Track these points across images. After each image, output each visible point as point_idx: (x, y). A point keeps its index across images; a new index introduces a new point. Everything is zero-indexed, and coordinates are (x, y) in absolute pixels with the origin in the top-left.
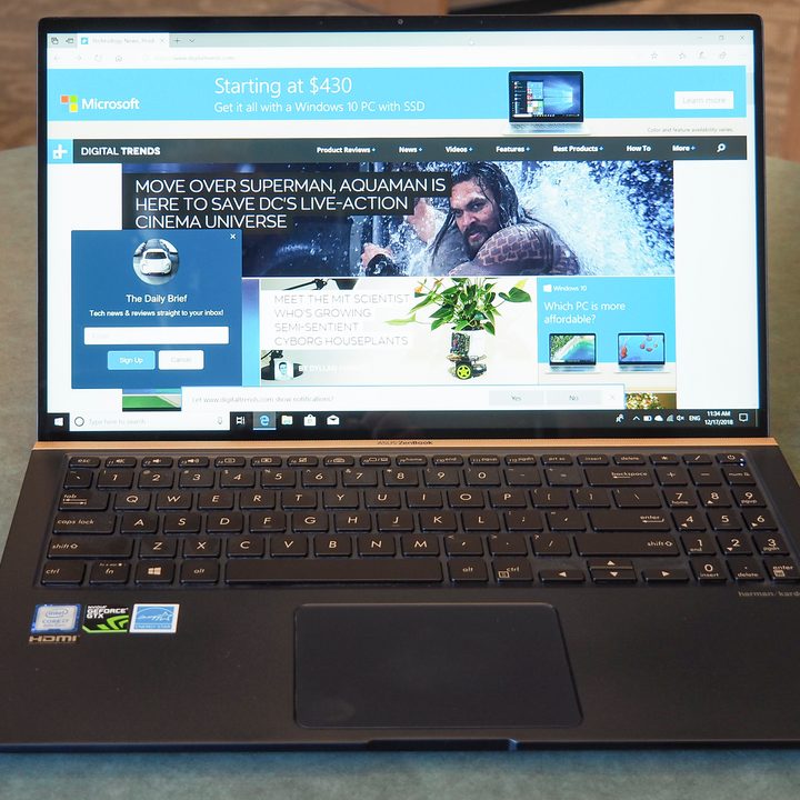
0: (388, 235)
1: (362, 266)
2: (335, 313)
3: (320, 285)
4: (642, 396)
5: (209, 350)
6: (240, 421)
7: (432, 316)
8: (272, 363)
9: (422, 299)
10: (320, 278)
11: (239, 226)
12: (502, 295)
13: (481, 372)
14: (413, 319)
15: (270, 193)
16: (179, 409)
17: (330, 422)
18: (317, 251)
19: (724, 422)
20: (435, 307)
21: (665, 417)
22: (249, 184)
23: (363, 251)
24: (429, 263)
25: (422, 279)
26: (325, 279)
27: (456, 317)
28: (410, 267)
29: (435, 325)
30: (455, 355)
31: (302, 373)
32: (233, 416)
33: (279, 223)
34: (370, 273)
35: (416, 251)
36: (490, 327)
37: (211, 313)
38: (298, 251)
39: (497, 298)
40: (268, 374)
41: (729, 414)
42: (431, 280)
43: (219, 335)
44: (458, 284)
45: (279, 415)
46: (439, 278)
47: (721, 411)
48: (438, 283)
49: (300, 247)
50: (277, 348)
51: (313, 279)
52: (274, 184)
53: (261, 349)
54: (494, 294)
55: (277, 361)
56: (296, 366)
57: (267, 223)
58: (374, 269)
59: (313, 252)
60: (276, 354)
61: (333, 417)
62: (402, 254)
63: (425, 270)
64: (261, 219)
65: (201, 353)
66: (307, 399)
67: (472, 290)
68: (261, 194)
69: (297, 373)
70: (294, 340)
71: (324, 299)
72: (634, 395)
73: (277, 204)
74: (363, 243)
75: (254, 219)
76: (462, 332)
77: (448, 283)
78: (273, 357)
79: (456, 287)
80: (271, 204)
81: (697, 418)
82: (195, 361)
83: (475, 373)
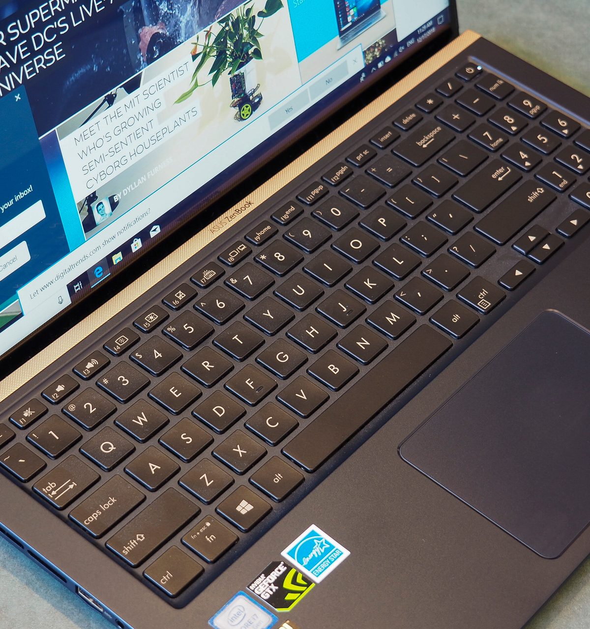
0: (157, 9)
1: (142, 57)
2: (131, 122)
3: (111, 100)
4: (374, 47)
5: (30, 236)
6: (78, 287)
7: (211, 72)
8: (90, 210)
9: (199, 59)
10: (109, 93)
11: (20, 82)
12: (261, 14)
13: (259, 103)
14: (196, 85)
15: (40, 26)
16: (21, 315)
17: (153, 234)
18: (99, 65)
19: (429, 33)
20: (211, 61)
21: (391, 55)
22: (16, 27)
23: (139, 39)
24: (197, 17)
25: (193, 39)
26: (113, 91)
27: (230, 60)
28: (183, 32)
29: (215, 80)
30: (236, 100)
31: (118, 202)
32: (70, 287)
33: (57, 55)
34: (150, 60)
35: (183, 11)
36: (258, 54)
37: (21, 195)
38: (83, 75)
39: (258, 20)
40: (90, 224)
41: (430, 24)
42: (202, 34)
43: (35, 214)
44: (224, 25)
45: (109, 258)
46: (207, 29)
47: (426, 24)
48: (208, 34)
49: (83, 70)
50: (89, 192)
51: (103, 97)
52: (40, 13)
53: (77, 202)
54: (254, 17)
55: (94, 205)
56: (111, 199)
57: (47, 61)
58: (153, 53)
59: (95, 68)
60: (92, 198)
61: (154, 227)
62: (173, 22)
63: (195, 26)
64: (39, 61)
65: (24, 244)
66: (129, 225)
67: (236, 24)
68: (32, 31)
69: (114, 205)
70: (103, 173)
71: (117, 115)
72: (369, 49)
73: (49, 34)
74: (137, 30)
75: (32, 65)
76: (236, 73)
77: (216, 28)
78: (89, 205)
79: (224, 28)
80: (44, 37)
81: (411, 42)
82: (22, 255)
83: (255, 107)
